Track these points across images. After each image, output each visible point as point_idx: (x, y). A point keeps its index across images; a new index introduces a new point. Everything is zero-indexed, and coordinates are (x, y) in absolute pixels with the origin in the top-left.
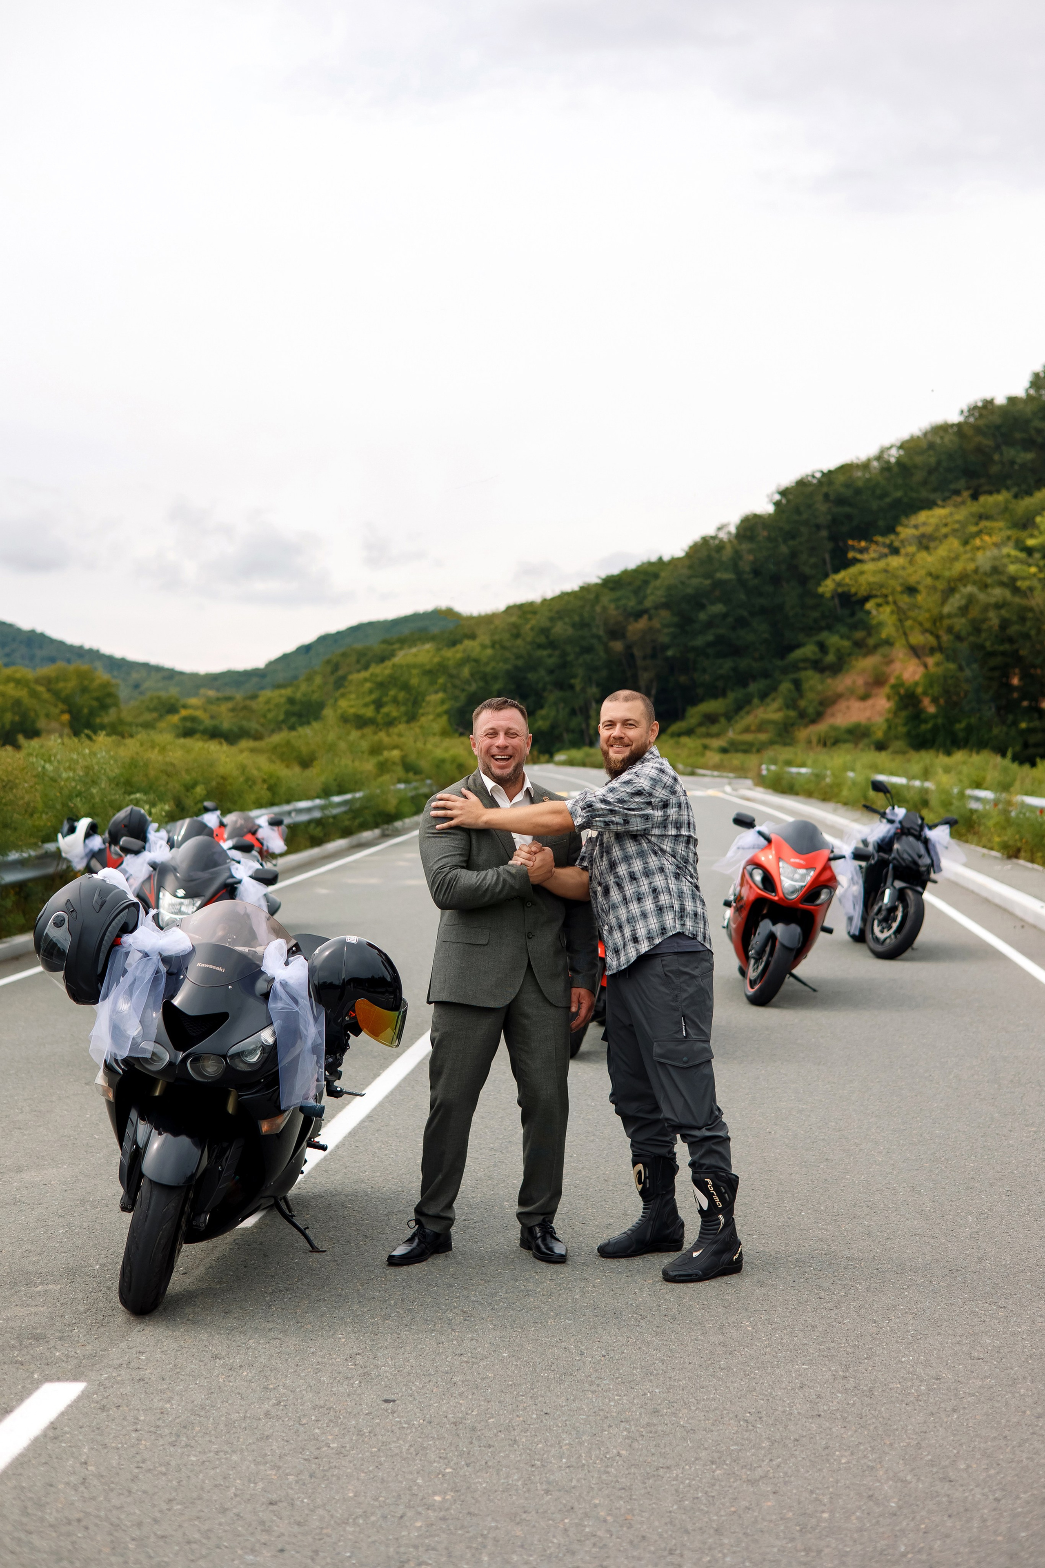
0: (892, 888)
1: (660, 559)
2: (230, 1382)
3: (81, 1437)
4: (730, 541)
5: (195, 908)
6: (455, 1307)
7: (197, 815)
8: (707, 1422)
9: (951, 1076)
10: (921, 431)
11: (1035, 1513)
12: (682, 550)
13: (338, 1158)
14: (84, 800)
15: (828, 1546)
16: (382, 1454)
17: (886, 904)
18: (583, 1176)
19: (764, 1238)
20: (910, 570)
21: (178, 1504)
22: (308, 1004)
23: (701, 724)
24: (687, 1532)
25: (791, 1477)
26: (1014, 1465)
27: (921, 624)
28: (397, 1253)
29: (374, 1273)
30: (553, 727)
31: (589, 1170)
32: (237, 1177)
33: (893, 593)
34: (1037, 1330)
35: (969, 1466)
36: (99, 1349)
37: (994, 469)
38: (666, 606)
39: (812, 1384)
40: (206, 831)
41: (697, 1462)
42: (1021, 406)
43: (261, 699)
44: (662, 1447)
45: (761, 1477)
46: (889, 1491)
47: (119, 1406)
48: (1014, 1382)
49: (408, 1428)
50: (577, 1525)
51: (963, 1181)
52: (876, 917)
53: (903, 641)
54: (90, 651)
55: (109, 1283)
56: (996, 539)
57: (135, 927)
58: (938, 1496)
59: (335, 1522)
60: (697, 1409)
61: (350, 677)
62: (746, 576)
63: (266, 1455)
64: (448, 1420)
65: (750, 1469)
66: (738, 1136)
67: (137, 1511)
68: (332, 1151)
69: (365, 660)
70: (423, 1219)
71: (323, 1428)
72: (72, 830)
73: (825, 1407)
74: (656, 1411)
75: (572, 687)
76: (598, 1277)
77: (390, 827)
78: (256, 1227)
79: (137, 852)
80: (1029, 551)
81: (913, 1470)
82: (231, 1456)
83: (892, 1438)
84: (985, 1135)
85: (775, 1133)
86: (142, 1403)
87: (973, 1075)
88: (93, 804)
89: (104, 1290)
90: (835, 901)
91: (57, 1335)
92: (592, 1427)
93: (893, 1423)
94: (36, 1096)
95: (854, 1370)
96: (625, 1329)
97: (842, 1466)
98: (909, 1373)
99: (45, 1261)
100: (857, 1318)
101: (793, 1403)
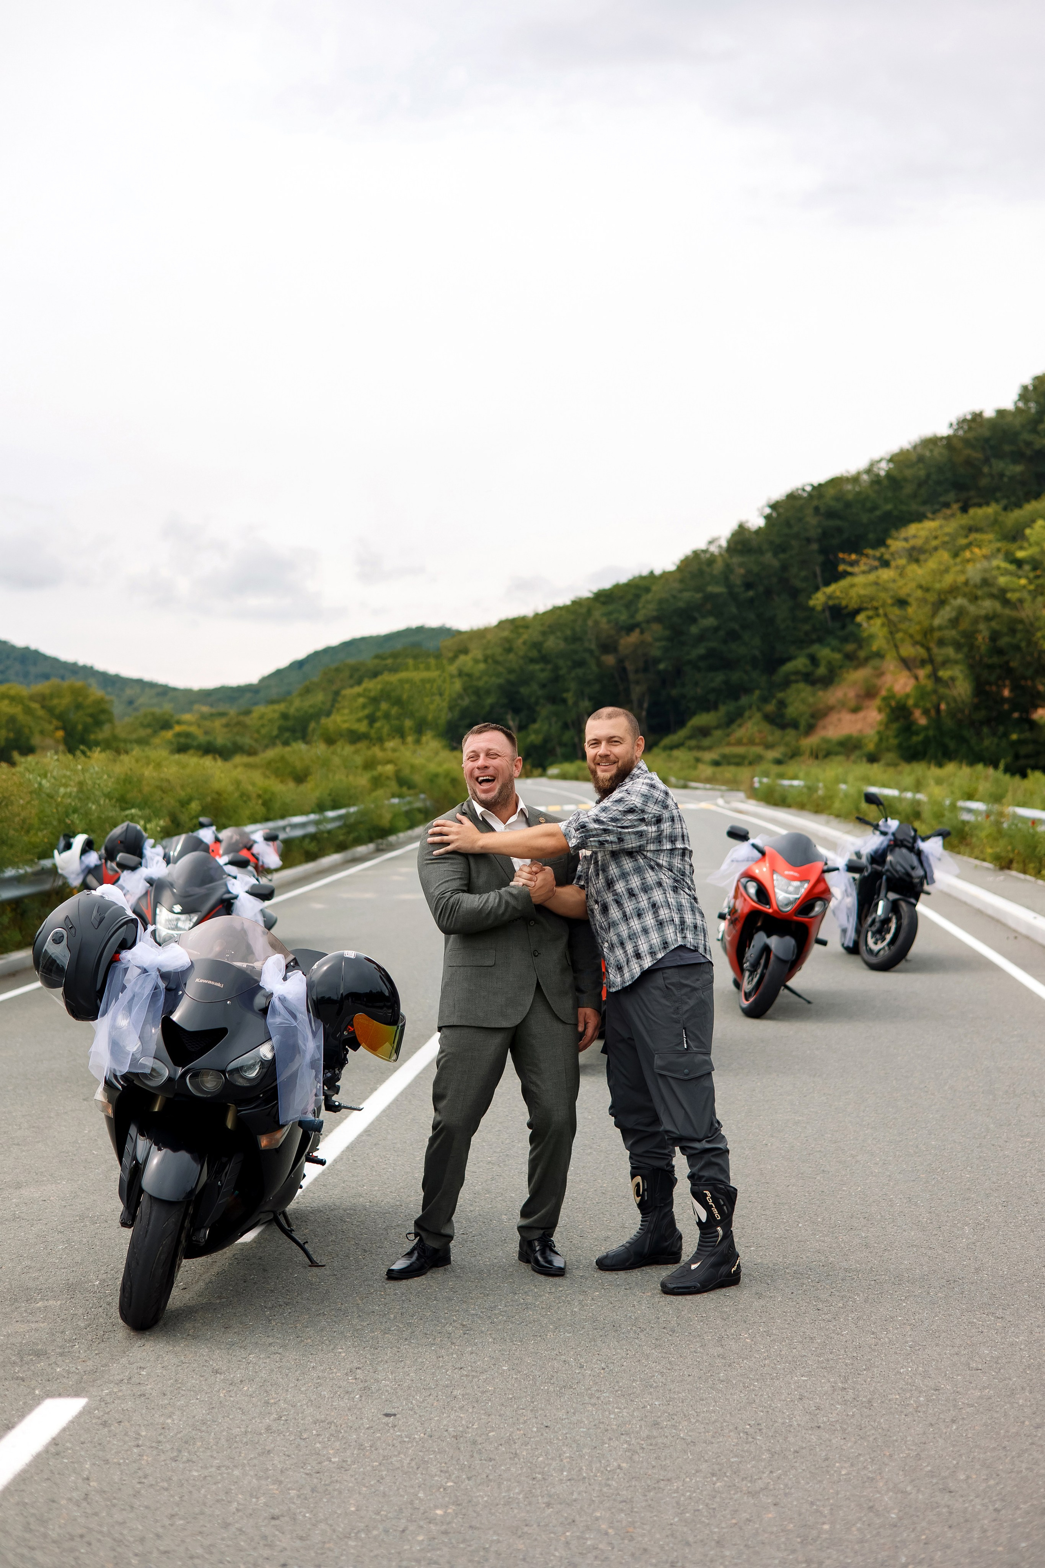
0: (885, 900)
1: (652, 573)
2: (231, 1396)
3: (83, 1453)
4: (721, 555)
5: (192, 924)
6: (454, 1321)
7: (194, 829)
8: (707, 1434)
9: (946, 1088)
11: (1035, 1523)
12: (674, 564)
13: (336, 1172)
14: (81, 815)
15: (829, 1558)
16: (383, 1468)
17: (880, 916)
18: (581, 1189)
19: (761, 1250)
20: (901, 582)
21: (180, 1519)
22: (307, 1019)
23: (690, 737)
24: (688, 1544)
25: (791, 1488)
26: (1013, 1475)
27: (911, 636)
29: (373, 1287)
30: (546, 741)
32: (237, 1192)
33: (884, 605)
34: (1034, 1341)
35: (968, 1477)
36: (99, 1365)
37: (984, 482)
38: (658, 619)
39: (811, 1396)
40: (202, 846)
41: (698, 1474)
42: (1009, 419)
43: (255, 715)
44: (663, 1459)
45: (762, 1489)
46: (889, 1502)
47: (120, 1422)
48: (1013, 1393)
49: (408, 1442)
50: (579, 1538)
51: (959, 1192)
52: (869, 929)
53: (894, 654)
54: (84, 668)
55: (109, 1299)
56: (985, 551)
57: (134, 944)
58: (938, 1507)
59: (338, 1536)
60: (698, 1421)
61: (344, 692)
62: (737, 589)
63: (267, 1469)
64: (450, 1434)
65: (751, 1481)
66: (734, 1148)
67: (140, 1527)
68: (330, 1166)
69: (358, 675)
71: (324, 1442)
72: (68, 846)
73: (825, 1419)
74: (656, 1424)
75: (564, 701)
76: (596, 1289)
77: (385, 842)
78: (255, 1242)
79: (133, 868)
80: (1019, 563)
81: (913, 1481)
82: (233, 1471)
83: (891, 1449)
84: (980, 1146)
85: (772, 1145)
86: (143, 1419)
87: (968, 1086)
88: (90, 821)
89: (104, 1305)
90: (829, 913)
91: (58, 1350)
92: (592, 1440)
93: (892, 1435)
94: (34, 1112)
95: (853, 1382)
96: (624, 1342)
97: (842, 1478)
98: (908, 1384)
99: (45, 1277)
100: (855, 1329)
101: (793, 1414)
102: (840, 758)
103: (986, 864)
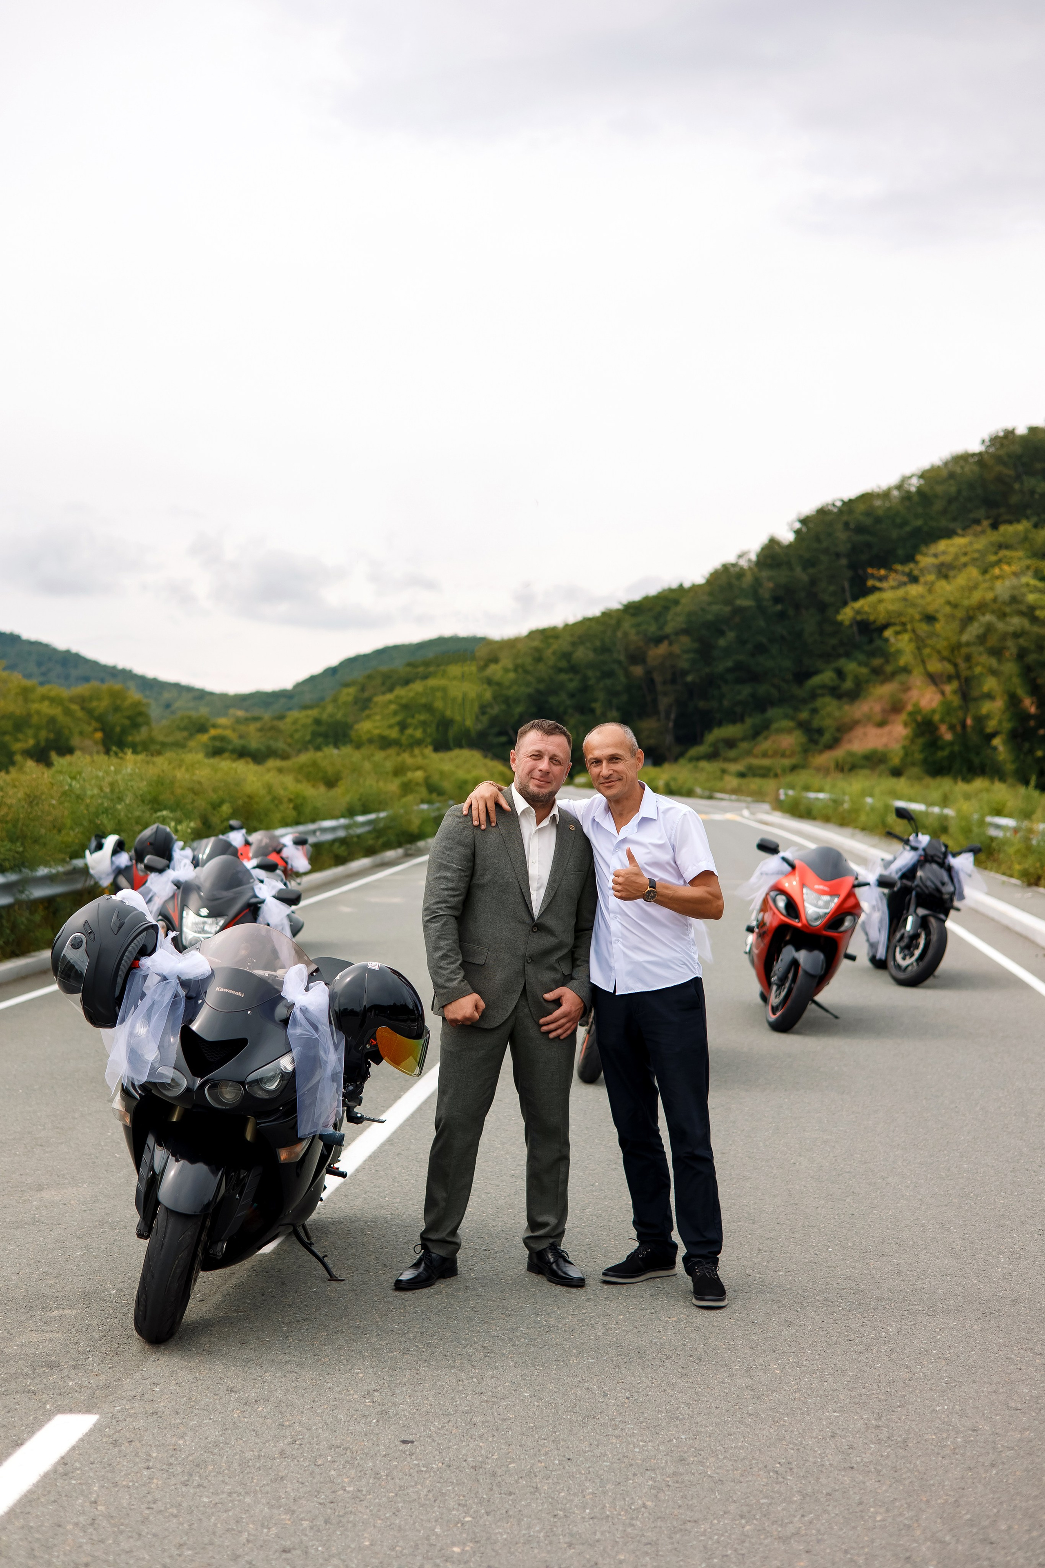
0: (914, 915)
1: (681, 586)
2: (245, 1417)
3: (91, 1474)
4: (750, 568)
5: (218, 928)
6: (475, 1343)
7: (224, 832)
8: (735, 1472)
9: (978, 1108)
10: (941, 460)
12: (703, 577)
13: (358, 1182)
14: (110, 816)
16: (399, 1500)
17: (909, 932)
18: (605, 1206)
19: (791, 1275)
20: (929, 598)
21: (189, 1549)
22: (329, 1031)
25: (824, 1534)
27: (939, 652)
29: (393, 1304)
31: (611, 1200)
32: (255, 1205)
33: (912, 620)
35: (1010, 1528)
36: (113, 1380)
37: (1014, 499)
38: (686, 632)
39: (843, 1433)
40: (231, 849)
41: (726, 1516)
42: (1041, 436)
43: (289, 720)
44: (689, 1498)
45: (793, 1535)
47: (131, 1441)
49: (426, 1472)
51: (993, 1218)
52: (898, 944)
53: (921, 669)
55: (125, 1310)
56: (1014, 568)
57: (154, 950)
58: (978, 1559)
60: (725, 1458)
61: (376, 699)
62: (765, 603)
63: (280, 1497)
64: (468, 1464)
65: (781, 1525)
66: (762, 1166)
67: (147, 1557)
68: (351, 1177)
69: (390, 682)
71: (339, 1470)
72: (100, 847)
73: (858, 1459)
74: (682, 1459)
75: (592, 711)
76: (621, 1313)
77: (413, 847)
78: (274, 1253)
79: (161, 871)
81: (952, 1530)
82: (244, 1498)
83: (928, 1494)
84: (1014, 1169)
85: (800, 1164)
86: (154, 1438)
87: (999, 1107)
88: (119, 821)
89: (120, 1316)
90: (858, 928)
91: (71, 1363)
92: (616, 1475)
93: (929, 1478)
94: (59, 1112)
95: (887, 1419)
96: (649, 1370)
97: (877, 1524)
98: (943, 1423)
99: (61, 1285)
100: (889, 1362)
101: (825, 1453)
102: (866, 772)
103: (1014, 881)
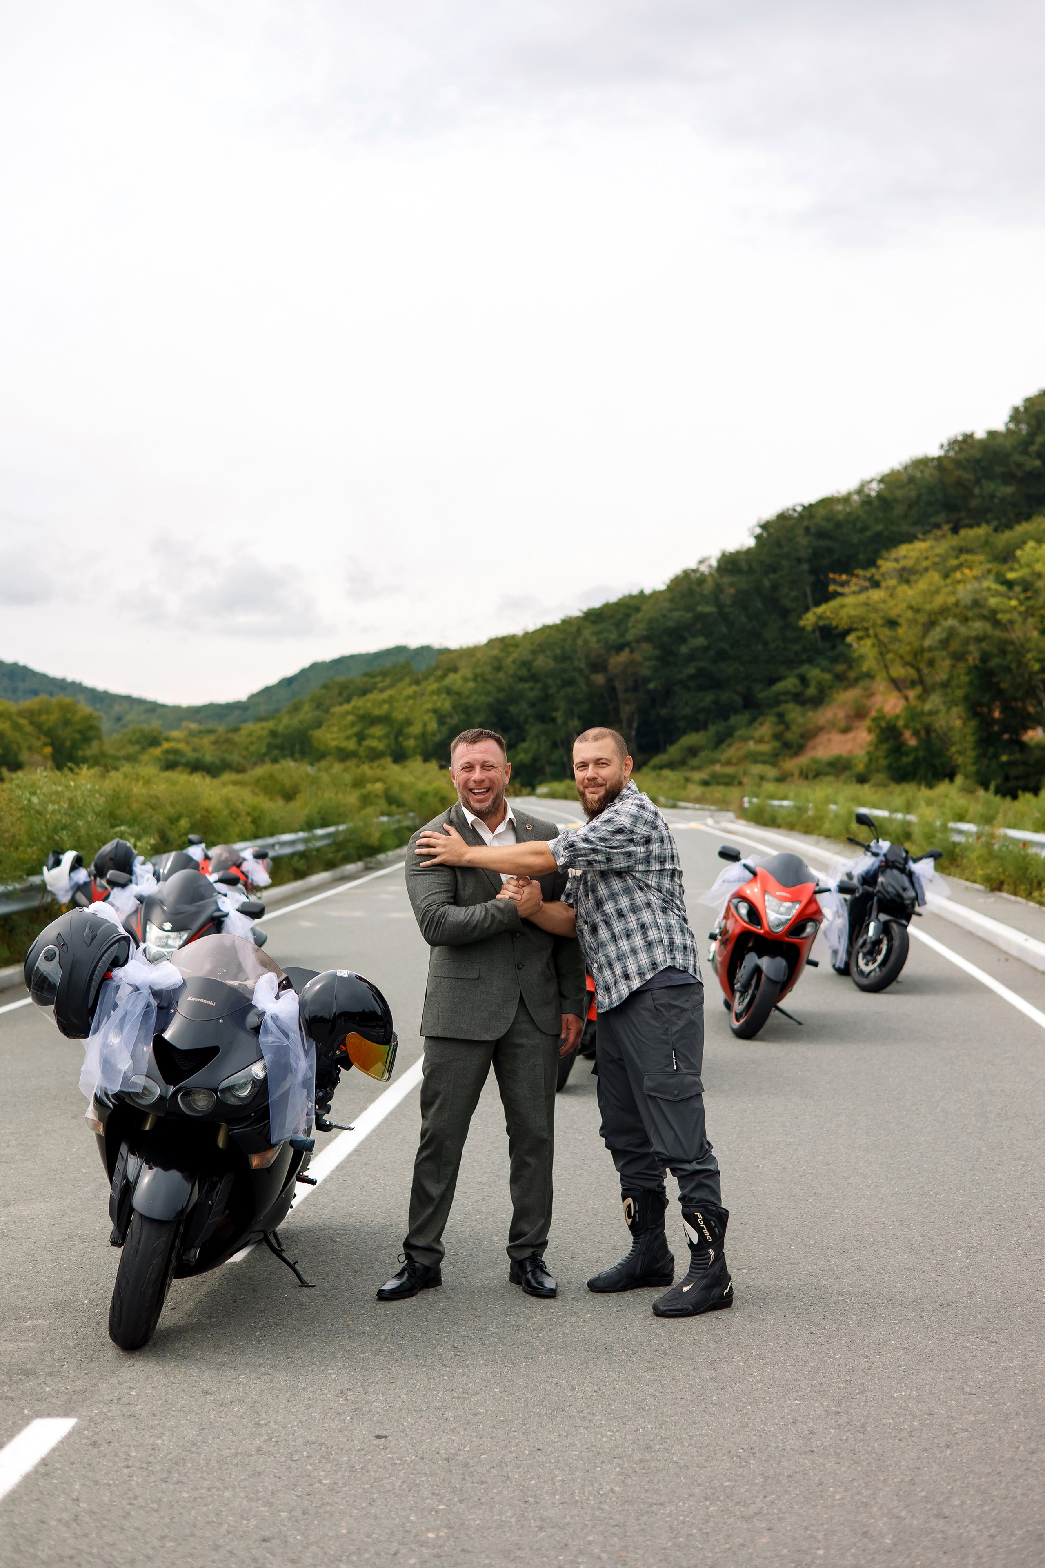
0: (876, 921)
1: (642, 592)
2: (221, 1417)
3: (72, 1474)
4: (711, 574)
5: (182, 942)
6: (445, 1342)
7: (182, 848)
8: (700, 1458)
9: (938, 1110)
10: (901, 464)
11: (1031, 1549)
12: (664, 583)
13: (326, 1191)
14: (70, 833)
16: (374, 1491)
17: (871, 937)
18: (572, 1210)
19: (754, 1273)
20: (890, 603)
21: (171, 1541)
22: (300, 1038)
23: (682, 757)
25: (785, 1513)
26: (1008, 1501)
27: (902, 657)
28: (388, 1286)
29: (364, 1307)
30: (535, 760)
32: (227, 1211)
33: (874, 625)
34: (1028, 1365)
35: (963, 1503)
36: (89, 1385)
37: (974, 503)
38: (648, 639)
39: (804, 1420)
40: (192, 864)
41: (691, 1498)
42: (1000, 440)
43: (244, 732)
44: (655, 1483)
45: (756, 1514)
46: (883, 1527)
47: (110, 1442)
48: (1007, 1417)
49: (400, 1464)
50: (571, 1562)
51: (951, 1215)
52: (860, 950)
53: (884, 674)
55: (98, 1318)
56: (976, 572)
57: (126, 961)
58: (932, 1533)
59: (329, 1559)
60: (690, 1444)
61: (333, 710)
62: (727, 610)
63: (258, 1491)
64: (441, 1457)
65: (744, 1506)
66: (726, 1170)
67: (130, 1549)
68: (320, 1185)
69: (347, 693)
70: (413, 1254)
71: (315, 1464)
72: (57, 863)
73: (817, 1443)
74: (649, 1447)
75: (553, 720)
76: (588, 1312)
77: (373, 860)
78: (245, 1262)
79: (123, 886)
80: (1010, 584)
81: (907, 1506)
82: (223, 1492)
83: (884, 1474)
84: (972, 1169)
85: (762, 1166)
86: (133, 1439)
87: (960, 1109)
88: (79, 838)
89: (94, 1325)
90: (820, 934)
91: (47, 1370)
92: (585, 1463)
93: (886, 1460)
94: (22, 1129)
95: (847, 1406)
96: (616, 1365)
97: (835, 1503)
98: (901, 1408)
99: (34, 1296)
100: (849, 1353)
101: (786, 1438)
102: (830, 778)
103: (977, 886)
